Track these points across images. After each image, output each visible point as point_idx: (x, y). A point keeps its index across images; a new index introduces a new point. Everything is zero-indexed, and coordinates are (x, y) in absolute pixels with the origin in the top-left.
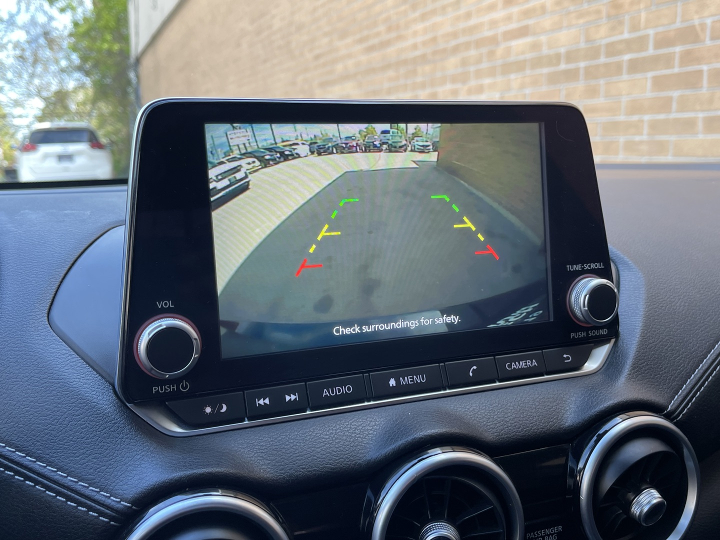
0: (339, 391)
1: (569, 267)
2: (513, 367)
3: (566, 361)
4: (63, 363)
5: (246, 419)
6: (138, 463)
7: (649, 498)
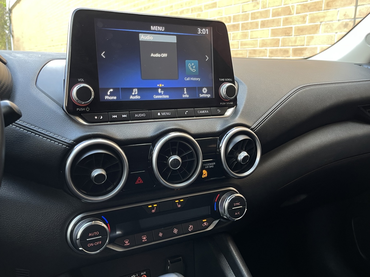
0: (140, 115)
1: (220, 79)
2: (200, 112)
3: (218, 112)
4: (44, 99)
5: (109, 122)
7: (243, 154)
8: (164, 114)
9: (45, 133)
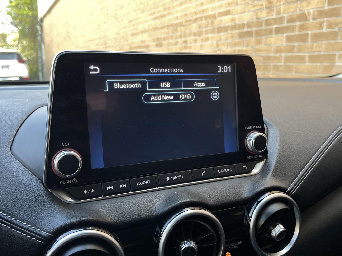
0: (144, 183)
1: (246, 128)
2: (221, 172)
3: (244, 169)
4: (19, 171)
5: (102, 196)
6: (54, 216)
7: (279, 229)
8: (174, 178)
9: (14, 221)
